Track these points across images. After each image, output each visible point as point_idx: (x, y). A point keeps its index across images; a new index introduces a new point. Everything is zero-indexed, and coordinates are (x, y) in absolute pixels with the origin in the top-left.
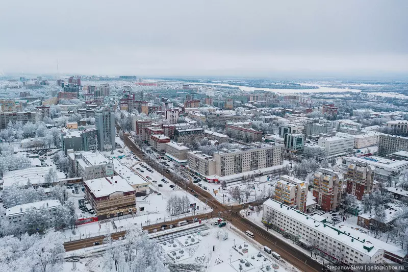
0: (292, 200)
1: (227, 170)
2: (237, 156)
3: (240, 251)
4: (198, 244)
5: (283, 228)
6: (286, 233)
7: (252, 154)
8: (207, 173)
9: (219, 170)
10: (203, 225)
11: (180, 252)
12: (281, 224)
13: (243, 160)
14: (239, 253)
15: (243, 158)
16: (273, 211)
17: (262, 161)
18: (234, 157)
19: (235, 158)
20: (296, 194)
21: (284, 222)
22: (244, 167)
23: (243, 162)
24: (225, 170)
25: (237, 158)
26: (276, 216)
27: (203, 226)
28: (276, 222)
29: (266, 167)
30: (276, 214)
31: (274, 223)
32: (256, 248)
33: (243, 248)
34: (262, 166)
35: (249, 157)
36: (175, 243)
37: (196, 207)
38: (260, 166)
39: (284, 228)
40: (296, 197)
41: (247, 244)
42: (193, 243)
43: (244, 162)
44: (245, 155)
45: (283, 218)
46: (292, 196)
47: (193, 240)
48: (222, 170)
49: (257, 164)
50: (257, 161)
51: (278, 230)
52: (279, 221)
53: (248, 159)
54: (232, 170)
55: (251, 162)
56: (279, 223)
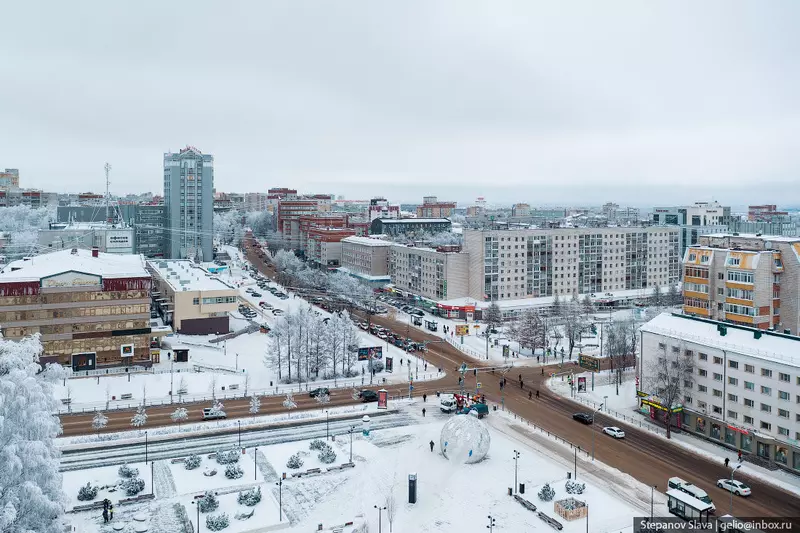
0: (764, 310)
1: (506, 283)
2: (537, 242)
3: (548, 508)
4: (348, 472)
5: (739, 423)
6: (760, 442)
7: (581, 243)
8: (441, 292)
9: (478, 280)
10: (396, 412)
11: (242, 500)
12: (729, 406)
13: (554, 257)
14: (541, 516)
15: (554, 250)
16: (689, 353)
17: (615, 269)
18: (525, 243)
19: (530, 246)
20: (777, 288)
21: (742, 394)
22: (559, 280)
23: (554, 265)
24: (499, 283)
25: (537, 246)
26: (703, 373)
27: (393, 416)
28: (702, 401)
29: (628, 288)
30: (702, 364)
31: (693, 407)
32: (626, 499)
33: (561, 494)
34: (614, 284)
35: (572, 248)
36: (246, 462)
37: (384, 361)
38: (608, 284)
39: (748, 419)
40: (777, 304)
41: (579, 481)
42: (323, 467)
43: (559, 266)
44: (560, 241)
45: (740, 374)
46: (763, 294)
47: (328, 457)
48: (488, 280)
49: (599, 273)
50: (599, 266)
51: (714, 434)
52: (717, 393)
53: (572, 256)
54: (520, 282)
55: (581, 266)
56: (718, 402)
